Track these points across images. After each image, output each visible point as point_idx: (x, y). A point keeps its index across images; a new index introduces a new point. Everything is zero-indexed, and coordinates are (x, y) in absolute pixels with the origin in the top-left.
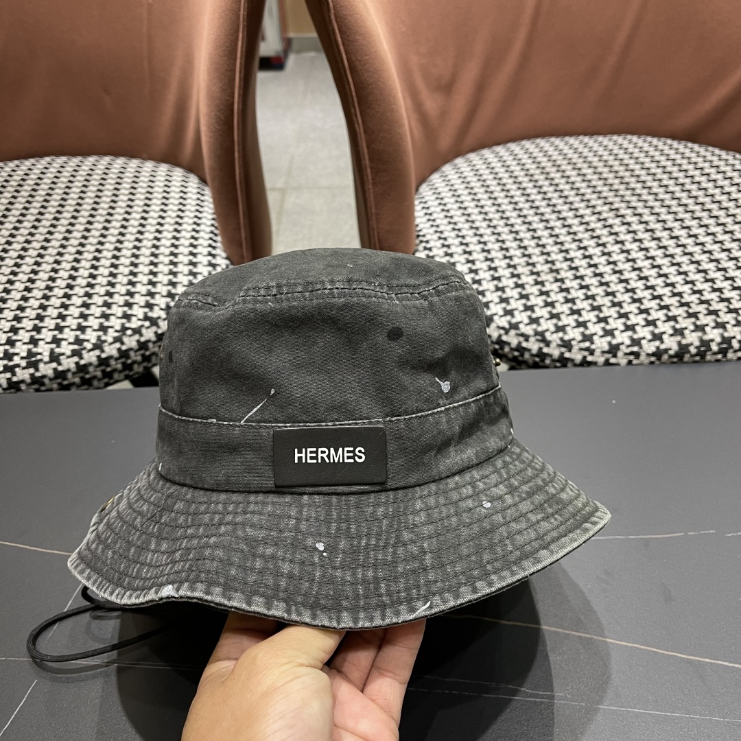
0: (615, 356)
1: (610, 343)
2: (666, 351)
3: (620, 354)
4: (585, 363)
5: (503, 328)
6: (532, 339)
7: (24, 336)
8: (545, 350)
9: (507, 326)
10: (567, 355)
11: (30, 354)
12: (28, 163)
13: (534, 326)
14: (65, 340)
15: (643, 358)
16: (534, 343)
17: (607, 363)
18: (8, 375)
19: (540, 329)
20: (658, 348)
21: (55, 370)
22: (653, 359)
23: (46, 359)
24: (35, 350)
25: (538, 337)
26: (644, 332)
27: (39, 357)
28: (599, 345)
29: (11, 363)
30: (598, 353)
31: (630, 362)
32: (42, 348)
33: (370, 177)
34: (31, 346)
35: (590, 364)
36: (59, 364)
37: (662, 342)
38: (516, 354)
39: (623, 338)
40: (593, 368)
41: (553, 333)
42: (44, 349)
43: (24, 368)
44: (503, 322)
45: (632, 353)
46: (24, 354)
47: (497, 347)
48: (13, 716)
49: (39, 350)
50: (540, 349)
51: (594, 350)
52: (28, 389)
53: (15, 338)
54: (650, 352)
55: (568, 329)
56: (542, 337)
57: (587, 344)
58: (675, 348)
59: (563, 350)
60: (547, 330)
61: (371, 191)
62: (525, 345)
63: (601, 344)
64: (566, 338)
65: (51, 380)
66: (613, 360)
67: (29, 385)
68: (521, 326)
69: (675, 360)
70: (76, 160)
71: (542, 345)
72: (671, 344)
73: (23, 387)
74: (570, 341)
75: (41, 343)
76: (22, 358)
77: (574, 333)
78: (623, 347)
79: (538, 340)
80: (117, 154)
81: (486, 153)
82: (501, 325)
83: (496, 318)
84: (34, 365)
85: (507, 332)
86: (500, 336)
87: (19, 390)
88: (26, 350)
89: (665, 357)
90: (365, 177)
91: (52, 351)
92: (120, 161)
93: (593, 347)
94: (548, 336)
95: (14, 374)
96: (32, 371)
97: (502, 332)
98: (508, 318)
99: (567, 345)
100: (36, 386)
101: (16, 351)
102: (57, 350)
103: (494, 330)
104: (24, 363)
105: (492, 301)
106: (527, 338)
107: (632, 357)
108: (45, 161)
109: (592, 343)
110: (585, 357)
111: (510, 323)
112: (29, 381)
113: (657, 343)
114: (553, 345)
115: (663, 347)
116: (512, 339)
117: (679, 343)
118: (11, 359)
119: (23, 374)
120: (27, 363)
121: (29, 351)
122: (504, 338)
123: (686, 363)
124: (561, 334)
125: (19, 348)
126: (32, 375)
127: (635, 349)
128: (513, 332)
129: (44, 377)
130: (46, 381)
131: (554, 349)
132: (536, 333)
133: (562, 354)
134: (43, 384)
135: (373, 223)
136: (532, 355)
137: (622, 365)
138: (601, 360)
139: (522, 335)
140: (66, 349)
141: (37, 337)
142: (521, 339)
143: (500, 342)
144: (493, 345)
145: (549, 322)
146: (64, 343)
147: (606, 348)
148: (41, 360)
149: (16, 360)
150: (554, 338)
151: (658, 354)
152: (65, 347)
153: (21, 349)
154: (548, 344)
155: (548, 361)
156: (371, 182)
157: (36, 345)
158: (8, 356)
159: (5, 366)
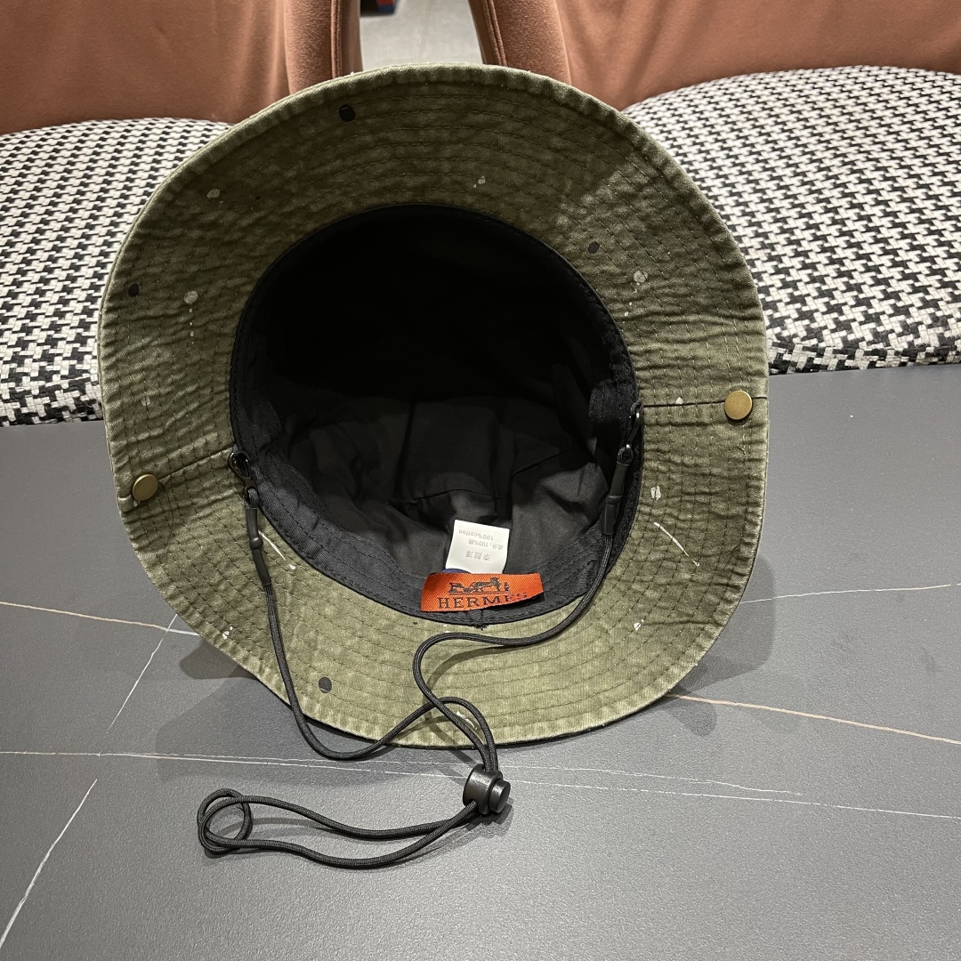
0: (852, 357)
1: (844, 340)
2: (923, 347)
3: (859, 354)
4: (811, 367)
7: (65, 349)
10: (786, 357)
11: (73, 372)
12: (62, 130)
15: (890, 357)
17: (841, 366)
18: (47, 400)
20: (911, 344)
22: (904, 359)
24: (78, 367)
26: (892, 323)
27: (85, 376)
28: (831, 343)
29: (49, 385)
30: (828, 352)
31: (872, 365)
32: (88, 364)
34: (73, 362)
35: (818, 368)
37: (918, 336)
39: (863, 332)
40: (821, 373)
42: (91, 366)
43: (65, 391)
45: (875, 352)
46: (65, 372)
48: (67, 826)
49: (85, 367)
51: (824, 349)
52: (72, 418)
53: (52, 351)
54: (901, 350)
55: (788, 321)
57: (814, 341)
58: (935, 343)
59: (781, 350)
63: (833, 340)
64: (785, 334)
66: (848, 363)
67: (73, 413)
69: (935, 360)
70: (124, 124)
72: (929, 337)
73: (66, 415)
74: (790, 338)
75: (87, 357)
76: (63, 377)
77: (795, 327)
78: (863, 345)
80: (177, 115)
81: (671, 96)
84: (80, 386)
87: (61, 419)
88: (68, 367)
89: (922, 356)
92: (182, 123)
93: (822, 345)
95: (54, 399)
96: (76, 394)
99: (786, 343)
100: (83, 415)
101: (55, 368)
104: (65, 384)
107: (875, 358)
108: (82, 127)
109: (821, 340)
110: (811, 360)
112: (73, 407)
113: (910, 338)
115: (918, 342)
117: (941, 337)
118: (49, 379)
120: (69, 383)
121: (72, 368)
123: (950, 363)
124: (778, 330)
125: (58, 365)
126: (77, 400)
127: (880, 346)
129: (93, 401)
130: (95, 407)
133: (780, 355)
134: (91, 412)
137: (861, 368)
138: (833, 363)
141: (82, 349)
147: (840, 346)
148: (89, 379)
149: (56, 379)
151: (911, 352)
153: (62, 366)
157: (80, 360)
158: (45, 375)
159: (42, 389)
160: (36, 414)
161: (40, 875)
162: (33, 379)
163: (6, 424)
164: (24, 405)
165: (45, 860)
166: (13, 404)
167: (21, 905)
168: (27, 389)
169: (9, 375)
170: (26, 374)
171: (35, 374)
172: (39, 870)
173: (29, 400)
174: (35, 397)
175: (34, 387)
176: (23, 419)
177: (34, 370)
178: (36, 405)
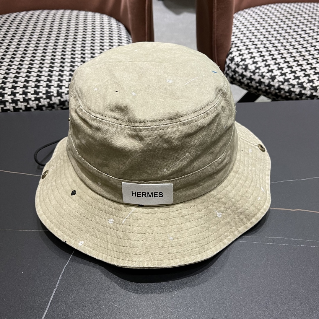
5: (281, 82)
6: (296, 87)
7: (43, 84)
8: (303, 92)
9: (283, 80)
10: (314, 94)
11: (47, 92)
12: (31, 12)
13: (297, 80)
14: (64, 86)
16: (297, 88)
18: (37, 102)
19: (300, 81)
21: (60, 100)
23: (55, 95)
24: (49, 90)
25: (299, 86)
29: (38, 96)
32: (53, 89)
33: (216, 5)
34: (47, 89)
36: (62, 97)
38: (287, 94)
41: (307, 83)
42: (54, 90)
43: (44, 99)
44: (281, 79)
46: (44, 92)
47: (277, 91)
49: (52, 90)
50: (301, 91)
52: (46, 110)
53: (39, 84)
55: (315, 81)
56: (301, 85)
59: (313, 91)
60: (304, 82)
61: (216, 12)
62: (292, 89)
64: (314, 85)
65: (58, 105)
67: (47, 108)
68: (290, 80)
71: (301, 89)
73: (44, 108)
74: (316, 87)
75: (52, 87)
76: (44, 94)
77: (318, 83)
79: (299, 87)
80: (72, 9)
81: (254, 9)
82: (280, 80)
83: (277, 77)
84: (50, 97)
85: (283, 83)
86: (279, 85)
87: (42, 110)
88: (45, 90)
90: (214, 5)
91: (58, 91)
94: (305, 84)
95: (40, 102)
96: (48, 100)
97: (280, 83)
98: (283, 77)
99: (315, 89)
100: (50, 109)
101: (40, 90)
102: (60, 91)
103: (276, 83)
104: (44, 96)
105: (274, 69)
106: (293, 86)
111: (284, 79)
112: (47, 105)
114: (308, 89)
116: (286, 87)
118: (38, 94)
119: (44, 102)
120: (46, 96)
121: (47, 91)
122: (282, 87)
124: (311, 84)
125: (41, 89)
126: (48, 103)
128: (286, 83)
129: (54, 103)
130: (55, 106)
131: (308, 91)
132: (298, 84)
133: (312, 93)
134: (53, 108)
135: (215, 30)
136: (296, 95)
139: (291, 84)
140: (65, 90)
141: (50, 84)
142: (291, 87)
143: (279, 89)
144: (275, 91)
145: (305, 78)
146: (63, 88)
148: (53, 95)
149: (41, 95)
150: (308, 86)
152: (64, 89)
153: (43, 90)
154: (305, 88)
155: (304, 98)
156: (216, 7)
157: (50, 88)
158: (36, 93)
159: (35, 98)
160: (32, 107)
161: (61, 279)
162: (32, 94)
163: (21, 111)
164: (28, 104)
165: (62, 272)
166: (24, 103)
167: (55, 291)
168: (30, 97)
169: (23, 93)
170: (29, 92)
171: (33, 92)
172: (61, 277)
173: (30, 102)
174: (33, 101)
175: (33, 97)
176: (28, 109)
177: (32, 91)
178: (33, 104)
